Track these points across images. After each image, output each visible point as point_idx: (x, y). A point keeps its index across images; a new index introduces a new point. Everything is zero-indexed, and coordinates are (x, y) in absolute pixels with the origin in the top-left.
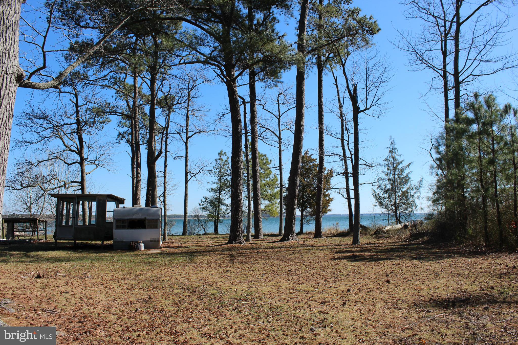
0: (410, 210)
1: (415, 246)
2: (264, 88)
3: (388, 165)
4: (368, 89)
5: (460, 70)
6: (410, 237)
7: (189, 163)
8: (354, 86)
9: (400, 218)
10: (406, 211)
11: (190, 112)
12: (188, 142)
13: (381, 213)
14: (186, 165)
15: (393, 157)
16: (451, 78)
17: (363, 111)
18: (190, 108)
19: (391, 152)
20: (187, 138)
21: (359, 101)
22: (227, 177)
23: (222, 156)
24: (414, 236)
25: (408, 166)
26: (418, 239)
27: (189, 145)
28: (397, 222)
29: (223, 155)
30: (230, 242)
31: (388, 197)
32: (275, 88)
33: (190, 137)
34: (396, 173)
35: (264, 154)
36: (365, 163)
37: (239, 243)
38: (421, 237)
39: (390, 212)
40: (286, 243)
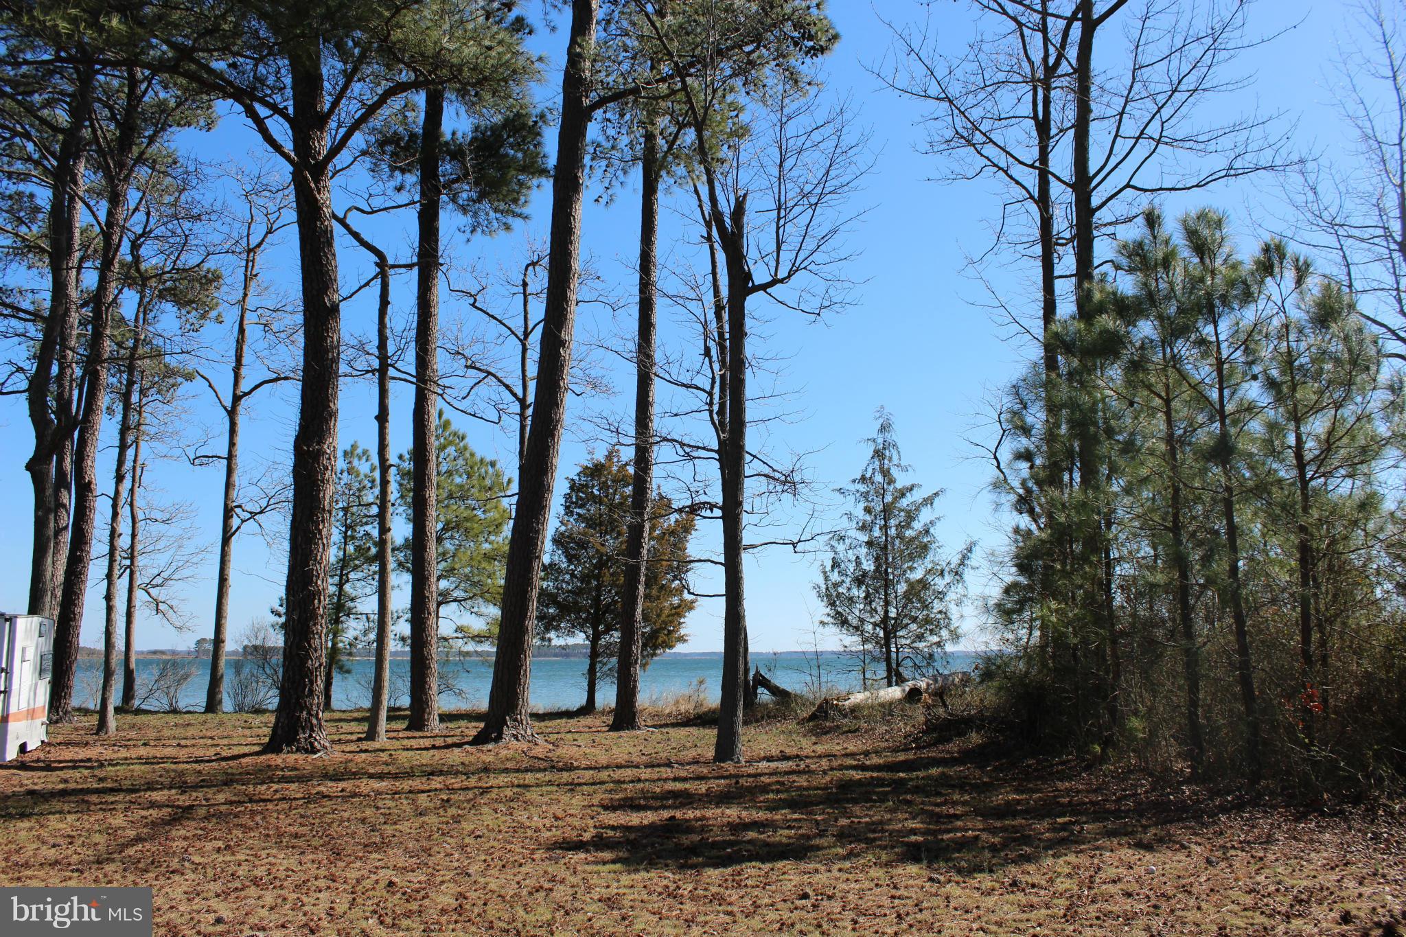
0: (935, 639)
1: (934, 771)
2: (468, 235)
3: (865, 495)
4: (783, 213)
5: (1092, 171)
6: (924, 732)
7: (236, 478)
8: (737, 199)
9: (898, 665)
10: (921, 645)
11: (250, 318)
12: (240, 409)
13: (842, 649)
14: (229, 485)
15: (885, 473)
16: (1062, 196)
17: (764, 287)
18: (251, 302)
19: (878, 454)
20: (237, 399)
21: (751, 254)
22: (368, 528)
23: (356, 462)
24: (941, 730)
25: (929, 501)
26: (949, 740)
27: (241, 420)
28: (889, 678)
29: (360, 458)
30: (273, 746)
31: (865, 598)
32: (502, 233)
33: (246, 394)
34: (893, 522)
35: (488, 459)
36: (767, 470)
37: (307, 751)
38: (961, 734)
39: (869, 646)
40: (489, 754)
